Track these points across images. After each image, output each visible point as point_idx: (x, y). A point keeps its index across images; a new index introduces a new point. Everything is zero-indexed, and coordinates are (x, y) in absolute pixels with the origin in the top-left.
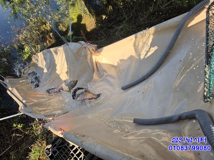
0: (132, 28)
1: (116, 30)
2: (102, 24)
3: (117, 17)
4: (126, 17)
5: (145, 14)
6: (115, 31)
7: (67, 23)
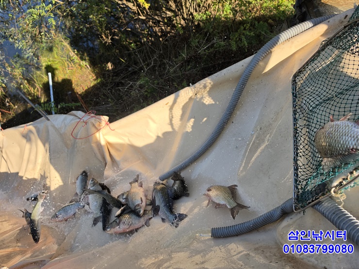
0: (158, 84)
1: (129, 87)
2: (103, 78)
3: (129, 67)
4: (144, 66)
5: (175, 62)
6: (128, 89)
7: (37, 80)
